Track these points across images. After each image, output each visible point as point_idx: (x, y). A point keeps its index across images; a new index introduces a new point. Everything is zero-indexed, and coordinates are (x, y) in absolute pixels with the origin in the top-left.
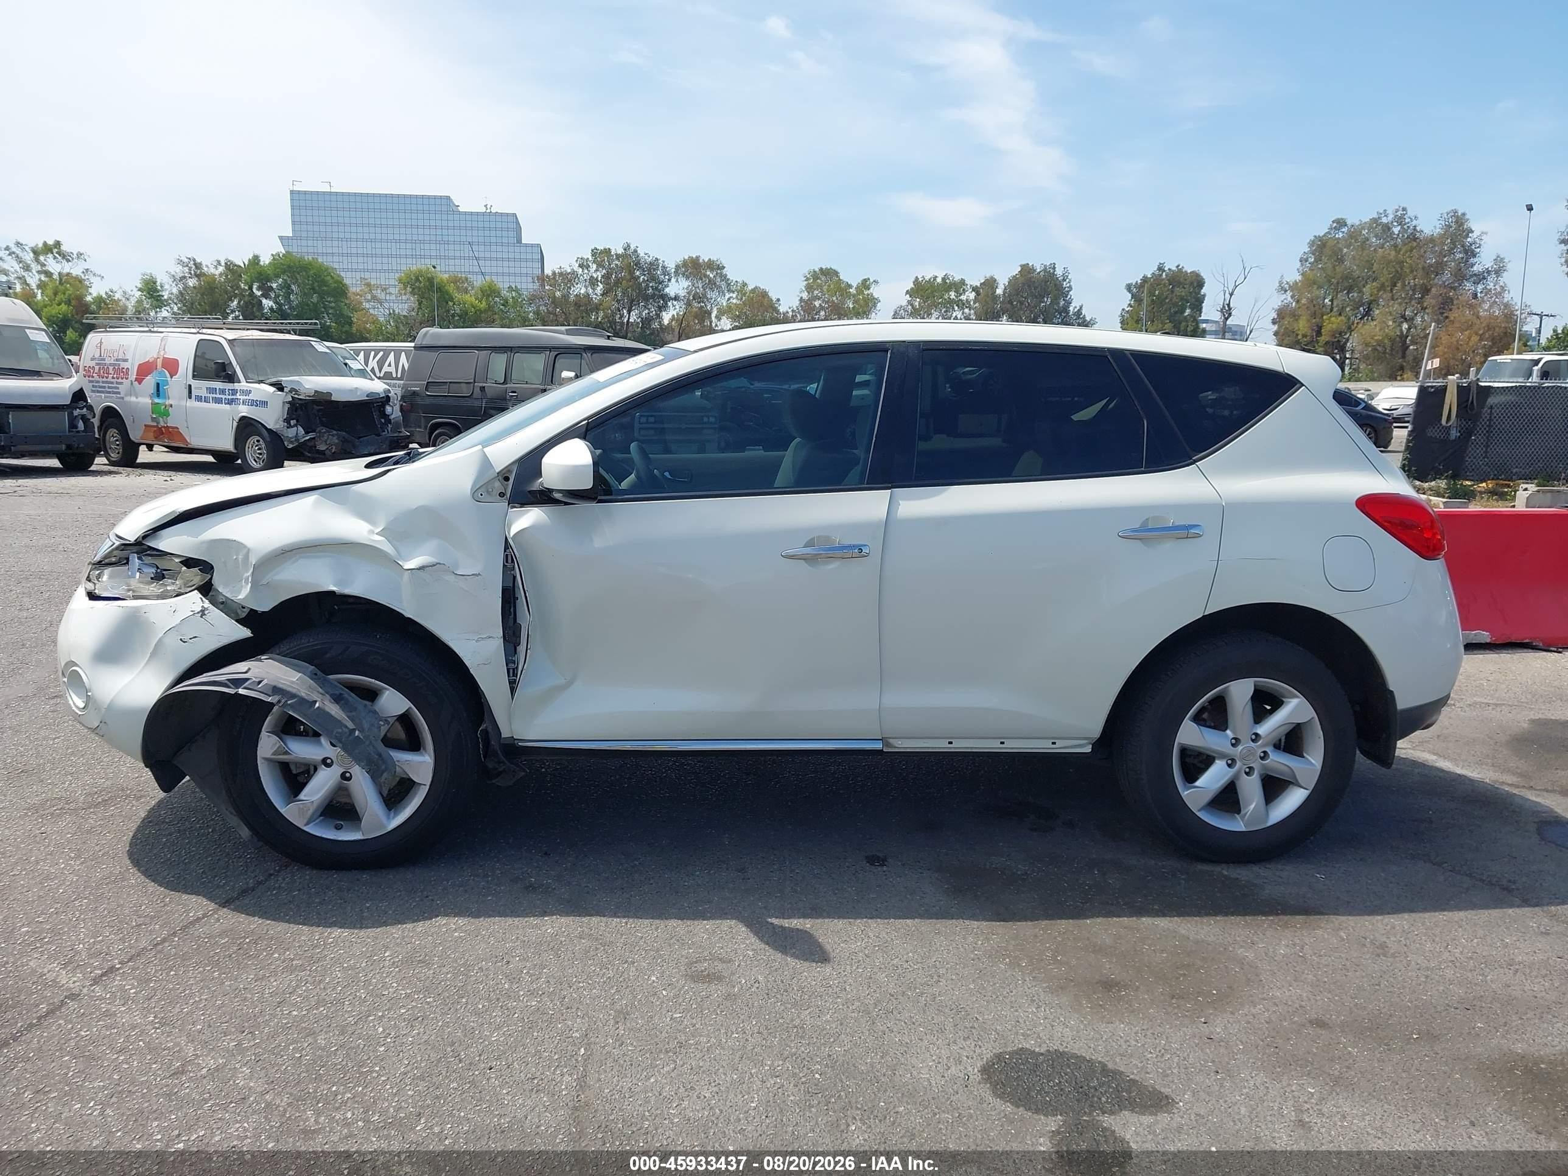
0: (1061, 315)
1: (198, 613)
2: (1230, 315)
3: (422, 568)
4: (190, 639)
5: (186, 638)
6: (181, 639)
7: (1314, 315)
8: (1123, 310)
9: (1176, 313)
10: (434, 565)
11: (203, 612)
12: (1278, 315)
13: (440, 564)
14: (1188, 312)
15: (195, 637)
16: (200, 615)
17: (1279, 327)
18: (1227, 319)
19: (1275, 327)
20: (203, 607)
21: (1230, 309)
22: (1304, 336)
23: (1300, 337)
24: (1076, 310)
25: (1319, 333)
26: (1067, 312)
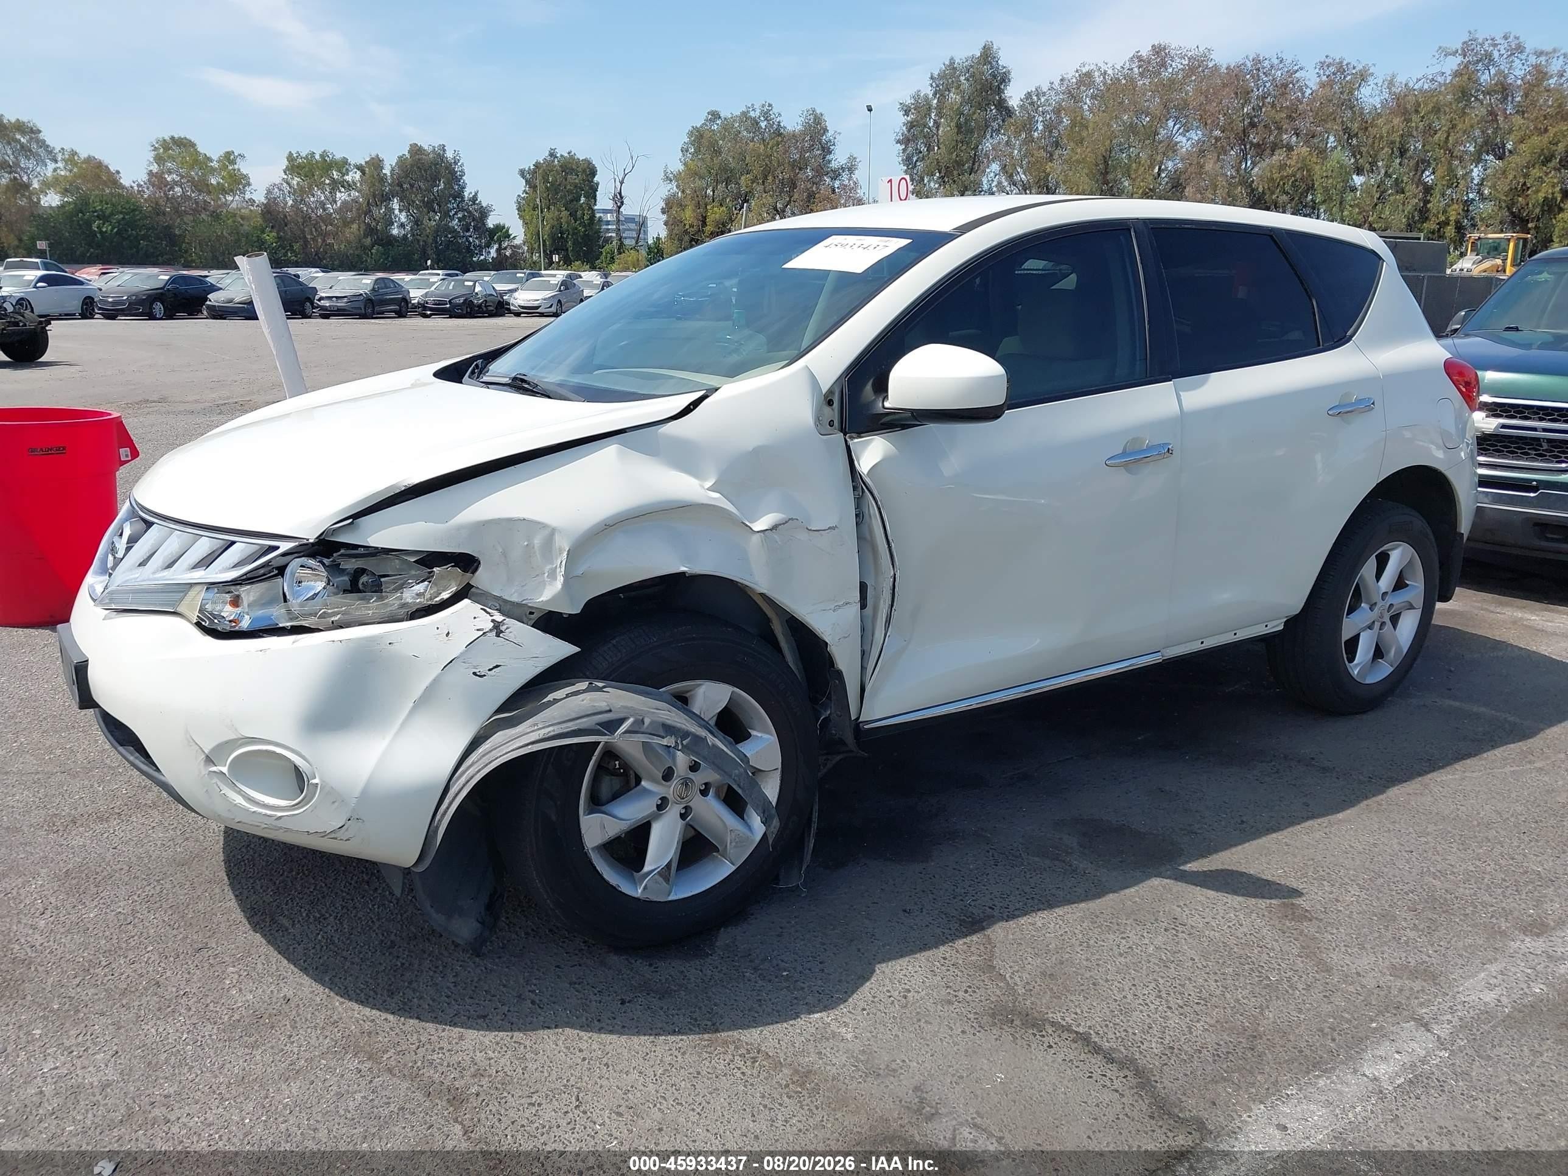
0: (455, 200)
1: (491, 630)
2: (622, 203)
3: (774, 528)
4: (490, 670)
5: (482, 670)
6: (475, 674)
7: (698, 206)
8: (519, 196)
9: (572, 201)
10: (786, 522)
11: (497, 628)
12: (666, 204)
13: (792, 519)
14: (583, 200)
15: (497, 666)
16: (494, 633)
17: (669, 217)
18: (619, 207)
19: (664, 217)
20: (493, 621)
21: (622, 197)
22: (691, 226)
23: (687, 227)
24: (471, 196)
25: (704, 223)
26: (463, 198)
